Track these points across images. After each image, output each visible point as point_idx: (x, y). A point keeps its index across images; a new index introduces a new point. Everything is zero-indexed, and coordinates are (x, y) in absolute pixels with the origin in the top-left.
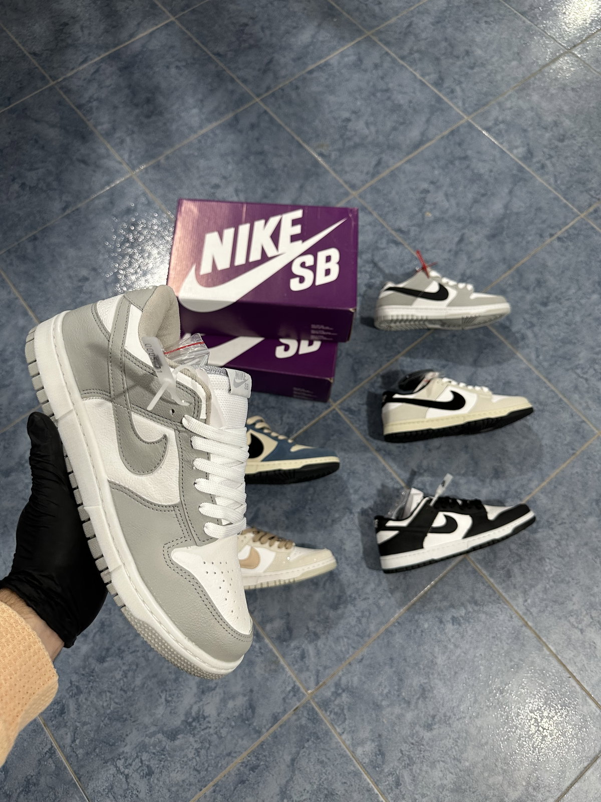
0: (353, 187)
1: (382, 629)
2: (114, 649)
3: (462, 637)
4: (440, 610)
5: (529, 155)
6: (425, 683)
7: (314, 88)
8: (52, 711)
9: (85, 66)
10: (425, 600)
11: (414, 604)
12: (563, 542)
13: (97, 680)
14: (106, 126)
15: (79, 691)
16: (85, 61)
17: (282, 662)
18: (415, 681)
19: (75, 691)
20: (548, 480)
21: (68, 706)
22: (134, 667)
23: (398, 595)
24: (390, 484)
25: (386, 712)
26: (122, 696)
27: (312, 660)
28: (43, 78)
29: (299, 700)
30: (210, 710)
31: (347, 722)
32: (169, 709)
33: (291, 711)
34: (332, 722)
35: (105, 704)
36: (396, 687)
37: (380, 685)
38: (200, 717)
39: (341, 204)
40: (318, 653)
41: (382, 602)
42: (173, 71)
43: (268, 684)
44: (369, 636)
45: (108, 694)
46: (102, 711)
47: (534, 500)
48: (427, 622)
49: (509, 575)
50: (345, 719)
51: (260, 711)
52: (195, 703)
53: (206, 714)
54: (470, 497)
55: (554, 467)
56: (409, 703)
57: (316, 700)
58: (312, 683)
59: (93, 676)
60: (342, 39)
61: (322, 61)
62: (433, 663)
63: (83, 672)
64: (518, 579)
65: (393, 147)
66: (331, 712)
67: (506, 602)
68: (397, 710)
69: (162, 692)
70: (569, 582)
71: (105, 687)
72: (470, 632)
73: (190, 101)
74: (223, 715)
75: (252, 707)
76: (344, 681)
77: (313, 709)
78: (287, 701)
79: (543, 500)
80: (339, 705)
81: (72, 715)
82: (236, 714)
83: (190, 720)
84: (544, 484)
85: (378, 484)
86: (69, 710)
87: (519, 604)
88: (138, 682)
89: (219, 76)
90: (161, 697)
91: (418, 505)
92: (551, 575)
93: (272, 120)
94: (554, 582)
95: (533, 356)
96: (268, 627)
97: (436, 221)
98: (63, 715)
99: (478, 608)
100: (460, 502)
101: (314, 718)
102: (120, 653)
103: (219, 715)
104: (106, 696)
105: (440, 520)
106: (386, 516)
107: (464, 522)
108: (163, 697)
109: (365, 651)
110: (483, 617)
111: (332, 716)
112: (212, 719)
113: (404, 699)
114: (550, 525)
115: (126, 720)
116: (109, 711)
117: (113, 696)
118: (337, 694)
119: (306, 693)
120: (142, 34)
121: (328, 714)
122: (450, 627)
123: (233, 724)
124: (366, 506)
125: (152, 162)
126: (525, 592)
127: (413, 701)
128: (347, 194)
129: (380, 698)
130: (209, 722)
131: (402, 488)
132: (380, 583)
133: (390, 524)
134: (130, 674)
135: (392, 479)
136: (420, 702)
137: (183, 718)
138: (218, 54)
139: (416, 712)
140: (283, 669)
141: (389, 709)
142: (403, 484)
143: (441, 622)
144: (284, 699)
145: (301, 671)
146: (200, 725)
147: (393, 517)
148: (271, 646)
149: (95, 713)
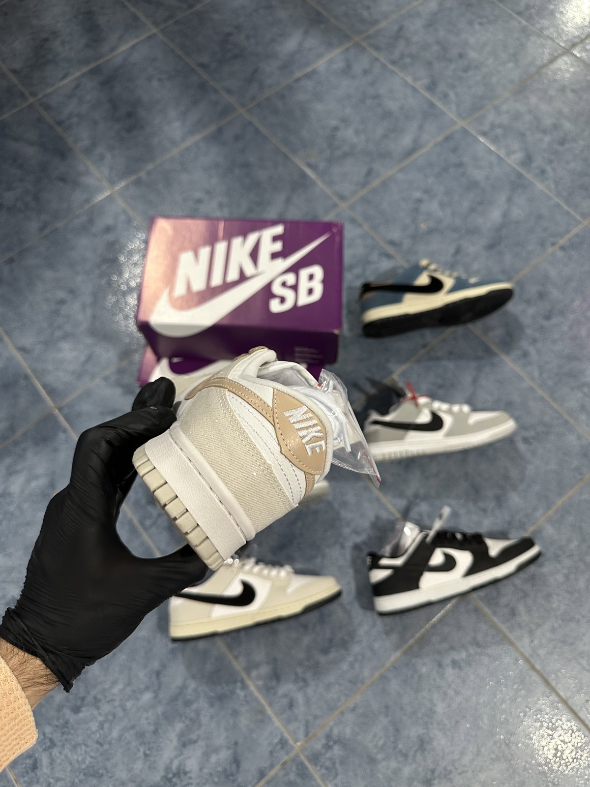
0: (342, 198)
1: (377, 674)
2: (89, 699)
3: (464, 682)
4: (439, 652)
5: (528, 161)
6: (424, 734)
7: (301, 97)
8: (24, 765)
9: (66, 81)
10: (423, 642)
11: (411, 647)
12: (572, 577)
13: (72, 731)
14: (86, 143)
15: (53, 744)
16: (65, 76)
17: (269, 711)
18: (413, 732)
19: (48, 744)
20: (554, 508)
21: (41, 760)
22: (110, 718)
23: (394, 637)
24: (384, 515)
25: (382, 766)
26: (98, 750)
27: (300, 709)
28: (22, 95)
29: (287, 753)
30: (192, 764)
31: (339, 777)
32: (148, 763)
33: (278, 767)
34: (324, 778)
35: (80, 758)
36: (392, 739)
37: (375, 736)
38: (181, 773)
39: (329, 218)
40: (308, 701)
41: (376, 646)
42: (155, 83)
43: (254, 736)
44: (362, 682)
45: (83, 747)
46: (77, 766)
47: (539, 531)
48: (425, 667)
49: (513, 613)
50: (337, 775)
51: (245, 765)
52: (176, 757)
53: (187, 769)
54: (470, 529)
55: (560, 495)
56: (406, 756)
57: (306, 753)
58: (301, 734)
59: (67, 728)
60: (330, 45)
61: (309, 69)
62: (431, 712)
63: (57, 723)
64: (524, 617)
65: (384, 155)
66: (321, 766)
67: (512, 644)
68: (393, 764)
69: (140, 745)
70: (578, 621)
71: (80, 739)
72: (472, 677)
73: (172, 113)
74: (205, 771)
75: (236, 761)
76: (336, 731)
77: (302, 764)
78: (275, 754)
79: (549, 531)
80: (330, 759)
81: (45, 770)
82: (220, 769)
83: (170, 776)
84: (550, 513)
85: (371, 516)
86: (41, 765)
87: (525, 645)
88: (115, 734)
89: (203, 87)
90: (139, 750)
91: (414, 541)
92: (559, 613)
93: (257, 131)
94: (563, 620)
95: (536, 374)
96: (254, 673)
97: (430, 231)
98: (35, 771)
99: (480, 649)
100: (459, 536)
101: (303, 773)
102: (96, 702)
103: (201, 769)
104: (81, 749)
105: (437, 558)
106: (380, 553)
107: (464, 559)
108: (142, 750)
109: (357, 698)
110: (485, 660)
111: (323, 771)
112: (193, 775)
113: (400, 751)
114: (557, 557)
115: (102, 776)
116: (83, 766)
117: (88, 750)
118: (328, 747)
119: (294, 745)
120: (124, 48)
121: (318, 768)
122: (450, 672)
123: (216, 780)
124: (358, 539)
125: (133, 178)
126: (531, 632)
127: (411, 754)
128: (335, 206)
129: (375, 751)
130: (190, 778)
131: (397, 520)
132: (374, 625)
133: (384, 562)
134: (106, 726)
135: (387, 509)
136: (418, 754)
137: (162, 773)
138: (202, 65)
139: (414, 766)
140: (270, 719)
141: (384, 763)
142: (398, 515)
143: (440, 665)
144: (271, 753)
145: (289, 721)
146: (181, 781)
147: (387, 554)
148: (257, 694)
149: (69, 768)
